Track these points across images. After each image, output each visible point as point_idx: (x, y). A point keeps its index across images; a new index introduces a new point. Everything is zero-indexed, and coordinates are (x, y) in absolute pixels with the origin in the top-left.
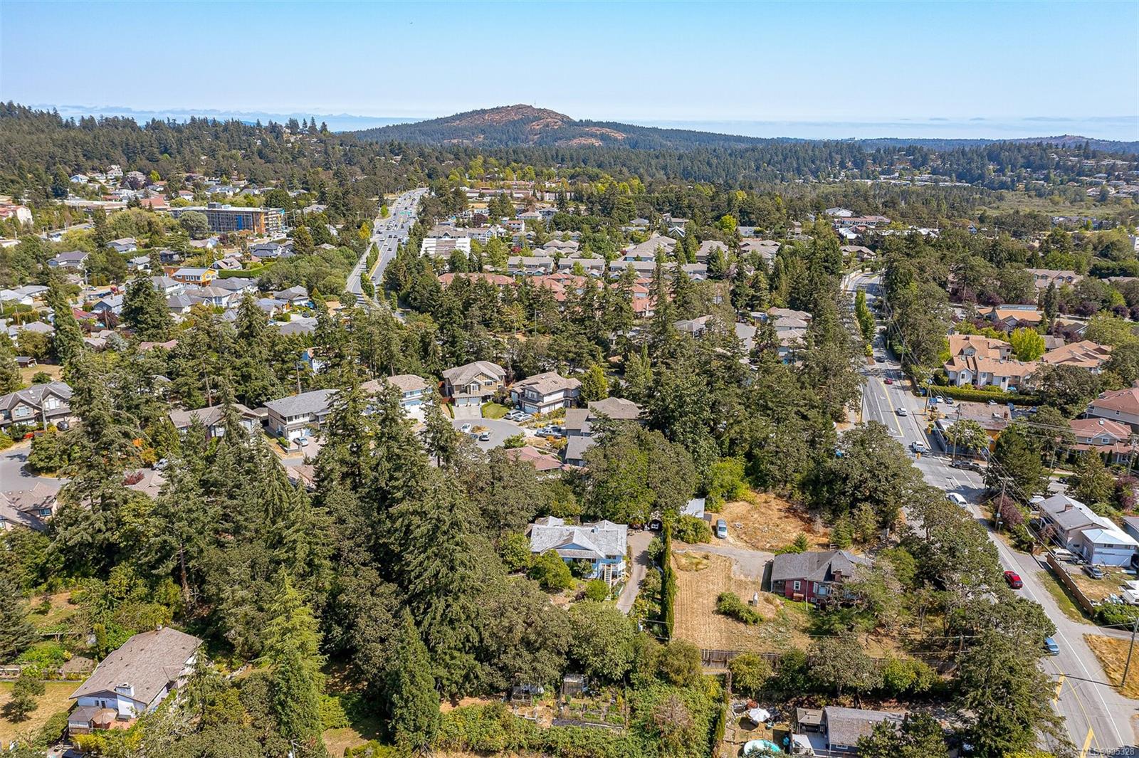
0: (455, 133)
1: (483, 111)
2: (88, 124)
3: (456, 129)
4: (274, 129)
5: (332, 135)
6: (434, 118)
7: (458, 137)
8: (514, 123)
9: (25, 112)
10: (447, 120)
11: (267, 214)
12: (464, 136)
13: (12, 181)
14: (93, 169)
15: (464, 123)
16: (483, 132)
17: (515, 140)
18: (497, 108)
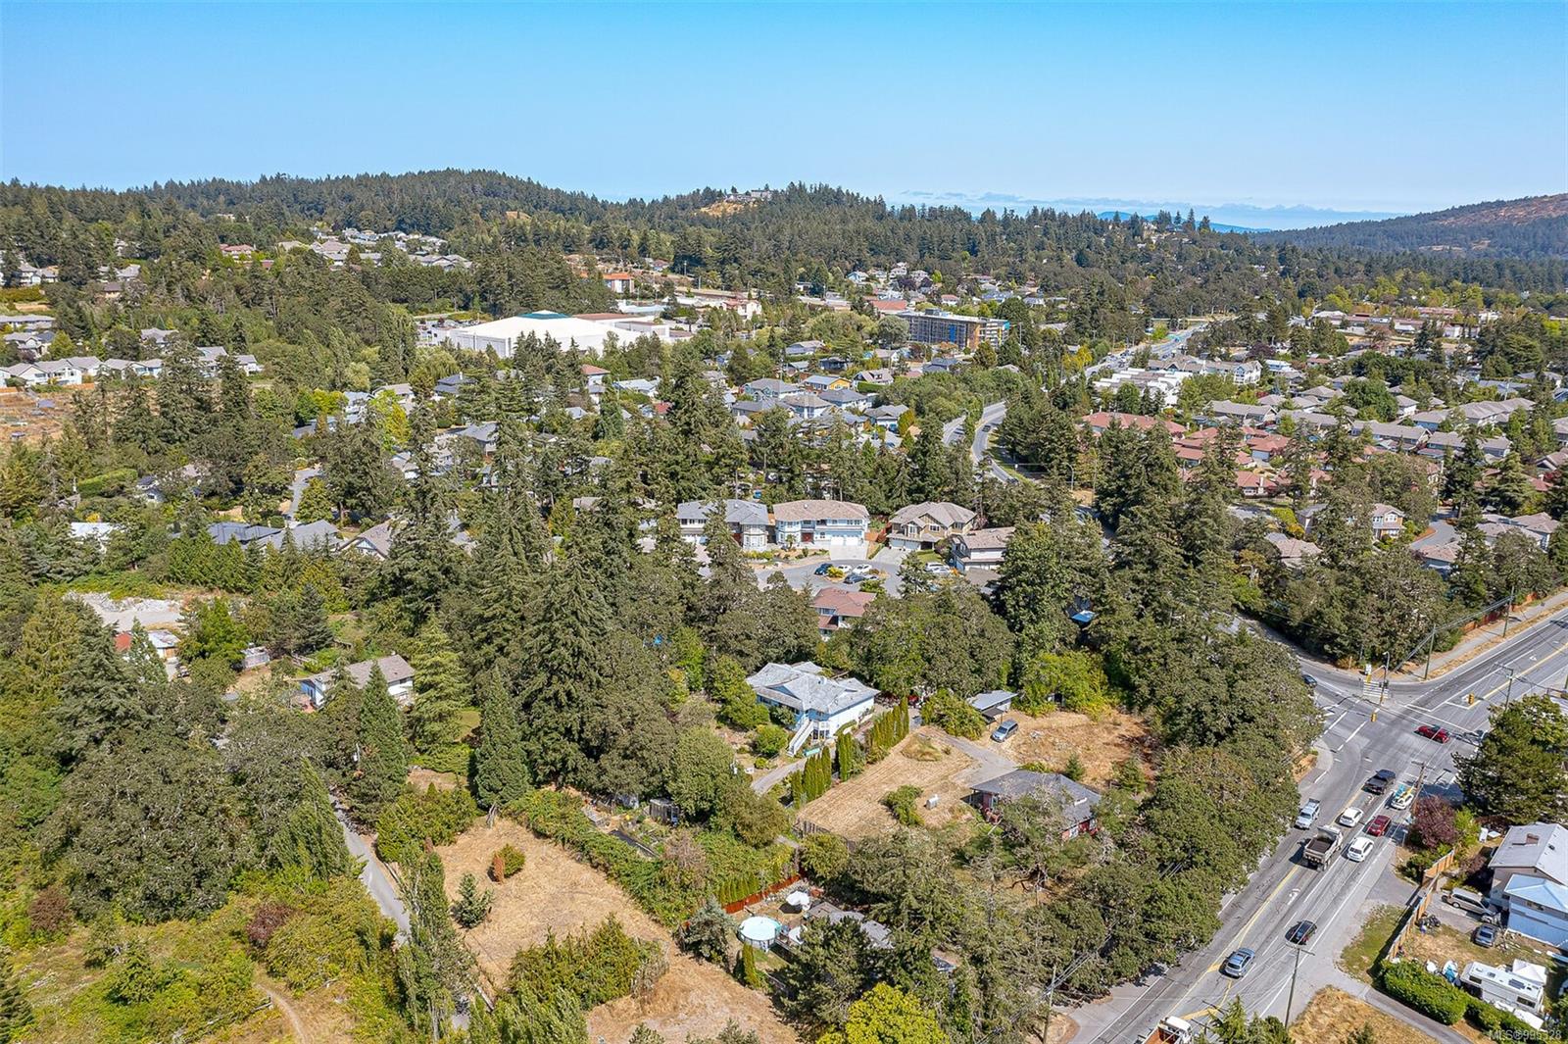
0: (1440, 236)
1: (1500, 204)
2: (908, 214)
3: (1445, 231)
4: (1135, 225)
5: (1213, 235)
6: (1414, 212)
7: (1446, 242)
8: (1549, 223)
9: (854, 199)
10: (1434, 216)
11: (984, 325)
12: (1456, 242)
13: (773, 275)
14: (878, 266)
15: (1462, 221)
16: (1491, 234)
17: (1545, 248)
18: (1526, 199)
